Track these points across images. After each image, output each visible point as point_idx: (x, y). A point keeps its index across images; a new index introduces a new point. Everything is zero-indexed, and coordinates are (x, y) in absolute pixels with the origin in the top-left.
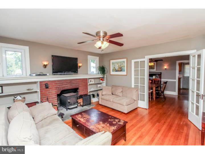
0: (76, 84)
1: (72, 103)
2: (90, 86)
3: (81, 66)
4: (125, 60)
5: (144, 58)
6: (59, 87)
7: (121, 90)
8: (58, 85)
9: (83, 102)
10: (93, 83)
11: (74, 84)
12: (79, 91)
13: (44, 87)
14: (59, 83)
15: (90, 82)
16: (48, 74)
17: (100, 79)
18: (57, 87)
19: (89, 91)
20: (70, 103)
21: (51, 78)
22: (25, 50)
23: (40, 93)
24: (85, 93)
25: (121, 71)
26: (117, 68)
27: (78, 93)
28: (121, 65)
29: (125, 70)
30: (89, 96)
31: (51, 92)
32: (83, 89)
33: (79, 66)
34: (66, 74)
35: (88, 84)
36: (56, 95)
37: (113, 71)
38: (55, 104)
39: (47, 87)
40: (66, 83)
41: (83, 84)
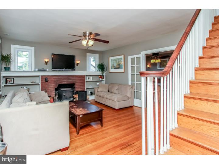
0: (73, 80)
1: (68, 97)
2: (87, 83)
3: (79, 63)
4: (122, 57)
5: (140, 54)
6: (57, 82)
7: (117, 88)
8: (56, 80)
9: (78, 97)
10: (91, 80)
11: (71, 80)
12: (76, 87)
13: (44, 80)
14: (57, 78)
15: (88, 79)
16: (47, 70)
17: (100, 76)
18: (55, 82)
19: (86, 88)
20: (66, 97)
21: (50, 73)
22: (31, 50)
23: (41, 86)
24: (81, 90)
25: (119, 68)
26: (115, 65)
27: (74, 89)
28: (119, 62)
29: (122, 67)
30: (85, 92)
31: (50, 86)
32: (80, 85)
33: (77, 63)
34: (64, 70)
35: (86, 81)
36: (54, 89)
37: (112, 68)
38: (53, 96)
39: (46, 81)
40: (64, 78)
41: (81, 81)
